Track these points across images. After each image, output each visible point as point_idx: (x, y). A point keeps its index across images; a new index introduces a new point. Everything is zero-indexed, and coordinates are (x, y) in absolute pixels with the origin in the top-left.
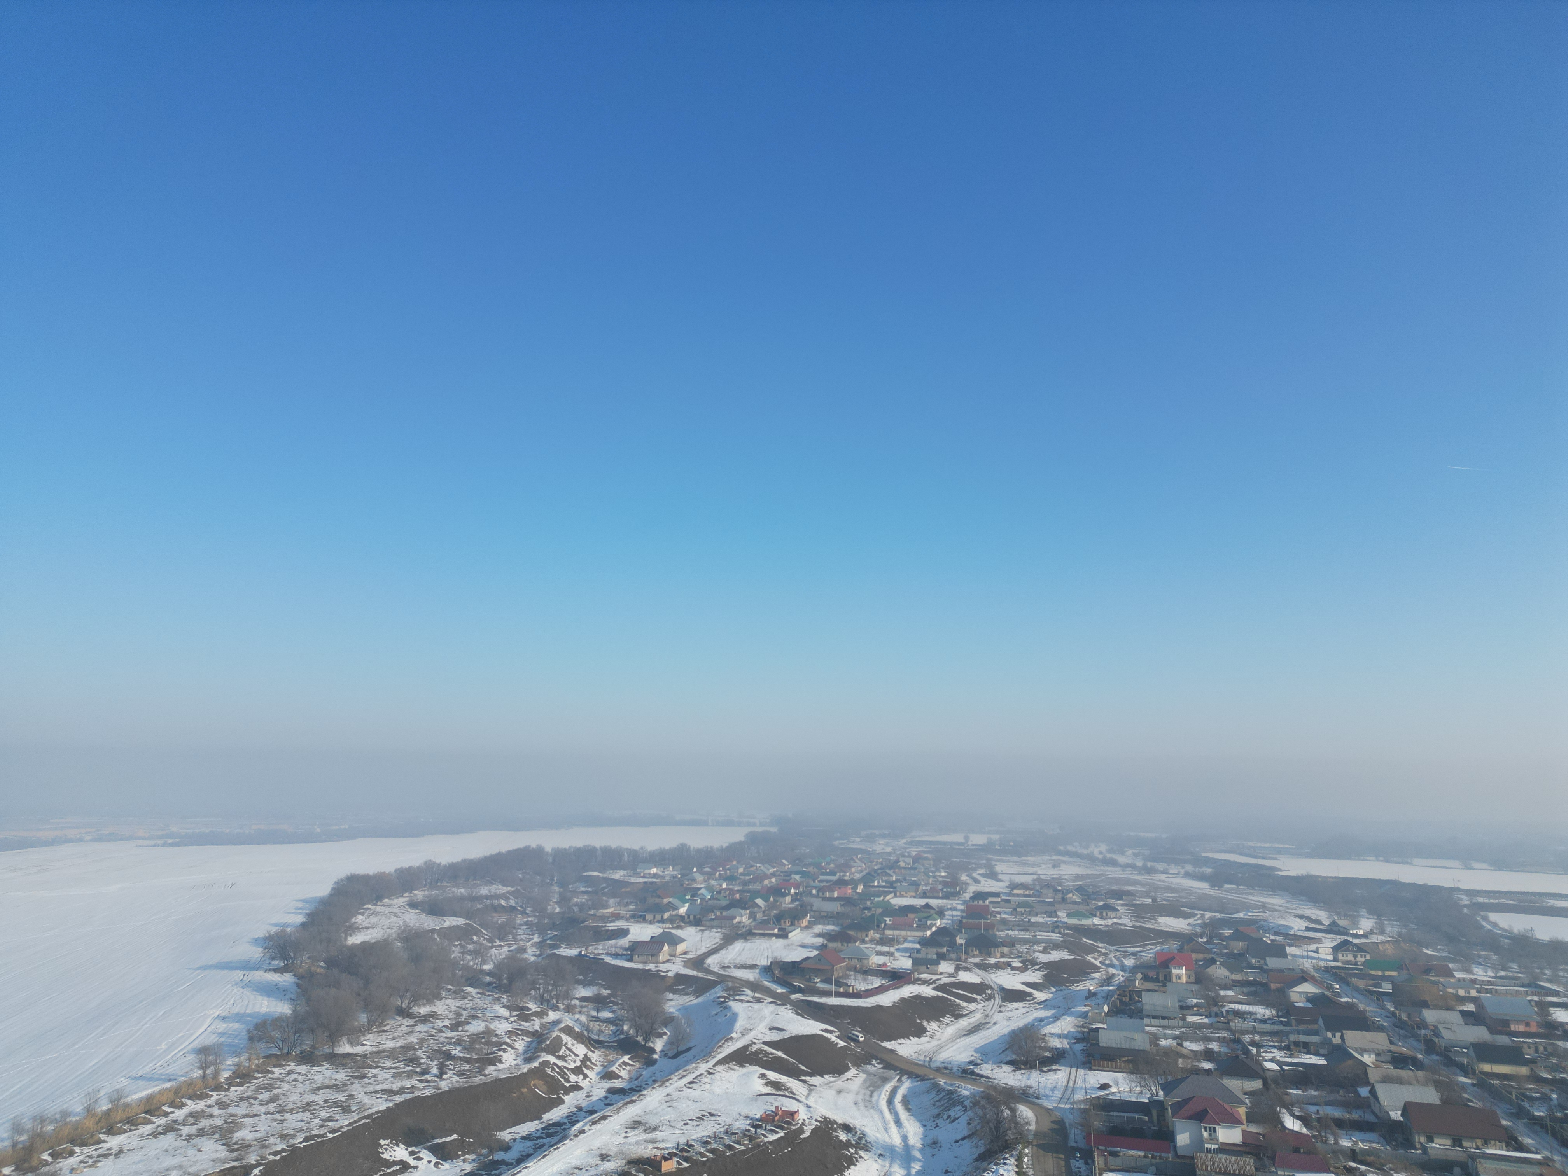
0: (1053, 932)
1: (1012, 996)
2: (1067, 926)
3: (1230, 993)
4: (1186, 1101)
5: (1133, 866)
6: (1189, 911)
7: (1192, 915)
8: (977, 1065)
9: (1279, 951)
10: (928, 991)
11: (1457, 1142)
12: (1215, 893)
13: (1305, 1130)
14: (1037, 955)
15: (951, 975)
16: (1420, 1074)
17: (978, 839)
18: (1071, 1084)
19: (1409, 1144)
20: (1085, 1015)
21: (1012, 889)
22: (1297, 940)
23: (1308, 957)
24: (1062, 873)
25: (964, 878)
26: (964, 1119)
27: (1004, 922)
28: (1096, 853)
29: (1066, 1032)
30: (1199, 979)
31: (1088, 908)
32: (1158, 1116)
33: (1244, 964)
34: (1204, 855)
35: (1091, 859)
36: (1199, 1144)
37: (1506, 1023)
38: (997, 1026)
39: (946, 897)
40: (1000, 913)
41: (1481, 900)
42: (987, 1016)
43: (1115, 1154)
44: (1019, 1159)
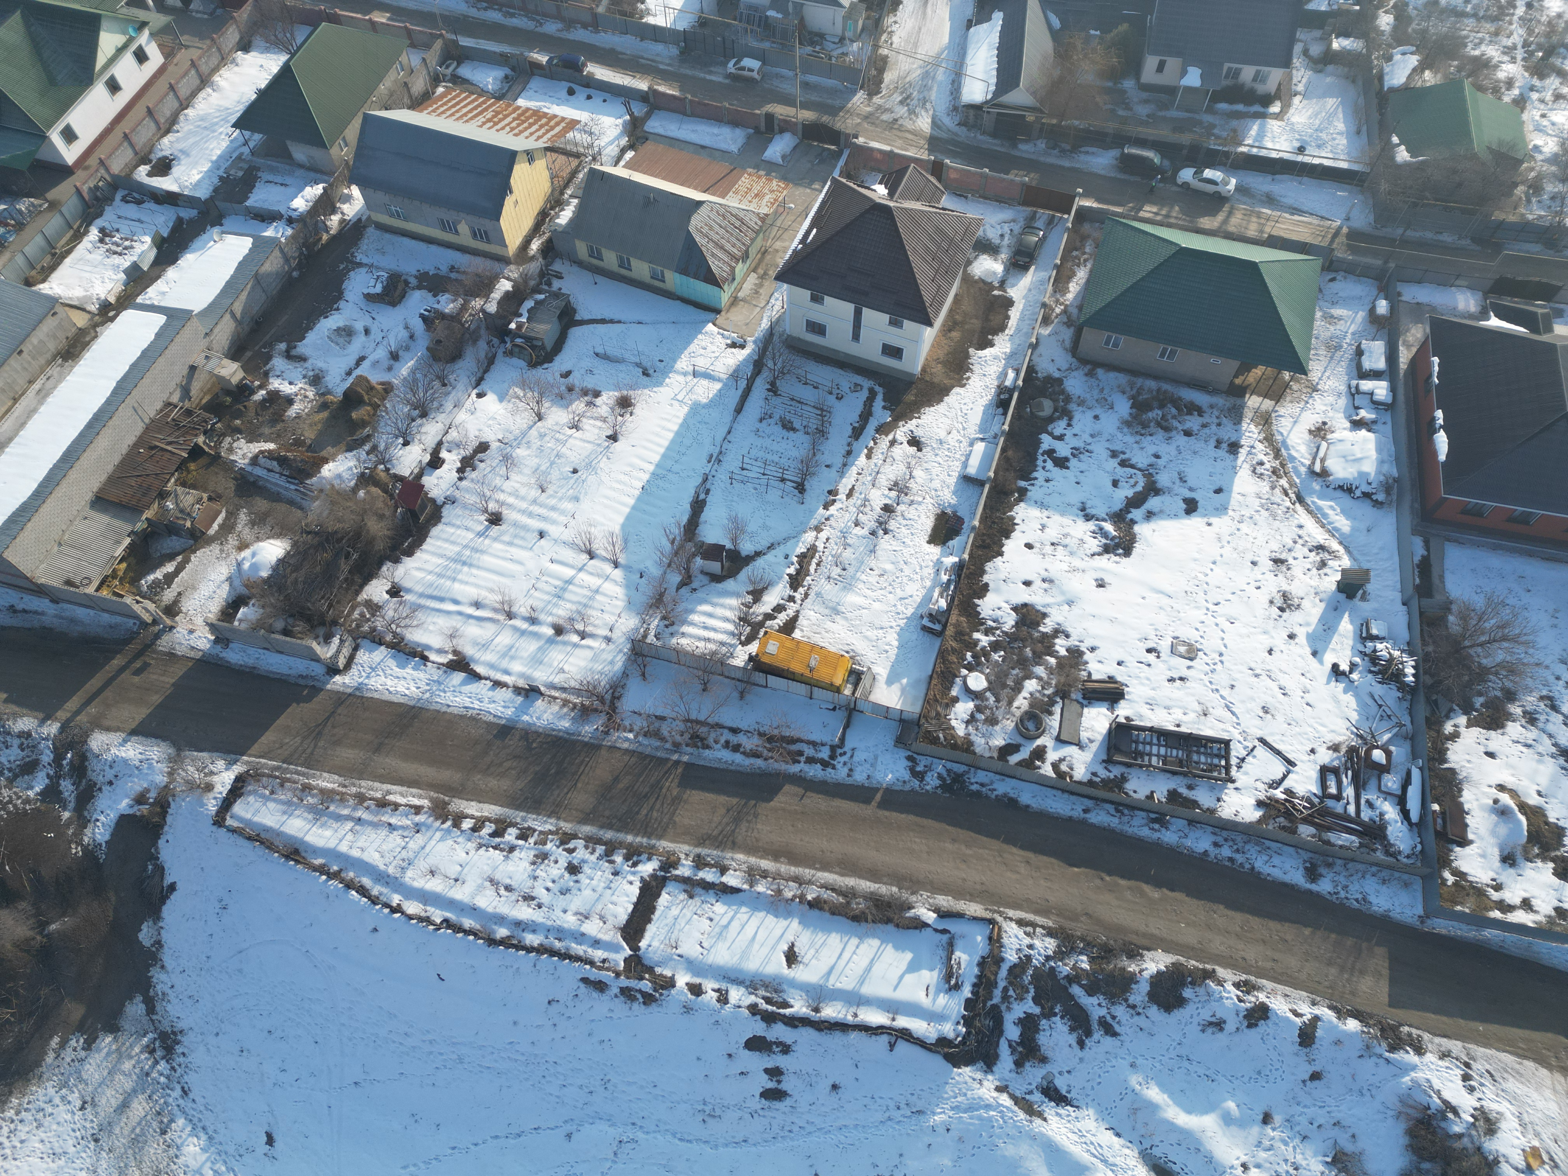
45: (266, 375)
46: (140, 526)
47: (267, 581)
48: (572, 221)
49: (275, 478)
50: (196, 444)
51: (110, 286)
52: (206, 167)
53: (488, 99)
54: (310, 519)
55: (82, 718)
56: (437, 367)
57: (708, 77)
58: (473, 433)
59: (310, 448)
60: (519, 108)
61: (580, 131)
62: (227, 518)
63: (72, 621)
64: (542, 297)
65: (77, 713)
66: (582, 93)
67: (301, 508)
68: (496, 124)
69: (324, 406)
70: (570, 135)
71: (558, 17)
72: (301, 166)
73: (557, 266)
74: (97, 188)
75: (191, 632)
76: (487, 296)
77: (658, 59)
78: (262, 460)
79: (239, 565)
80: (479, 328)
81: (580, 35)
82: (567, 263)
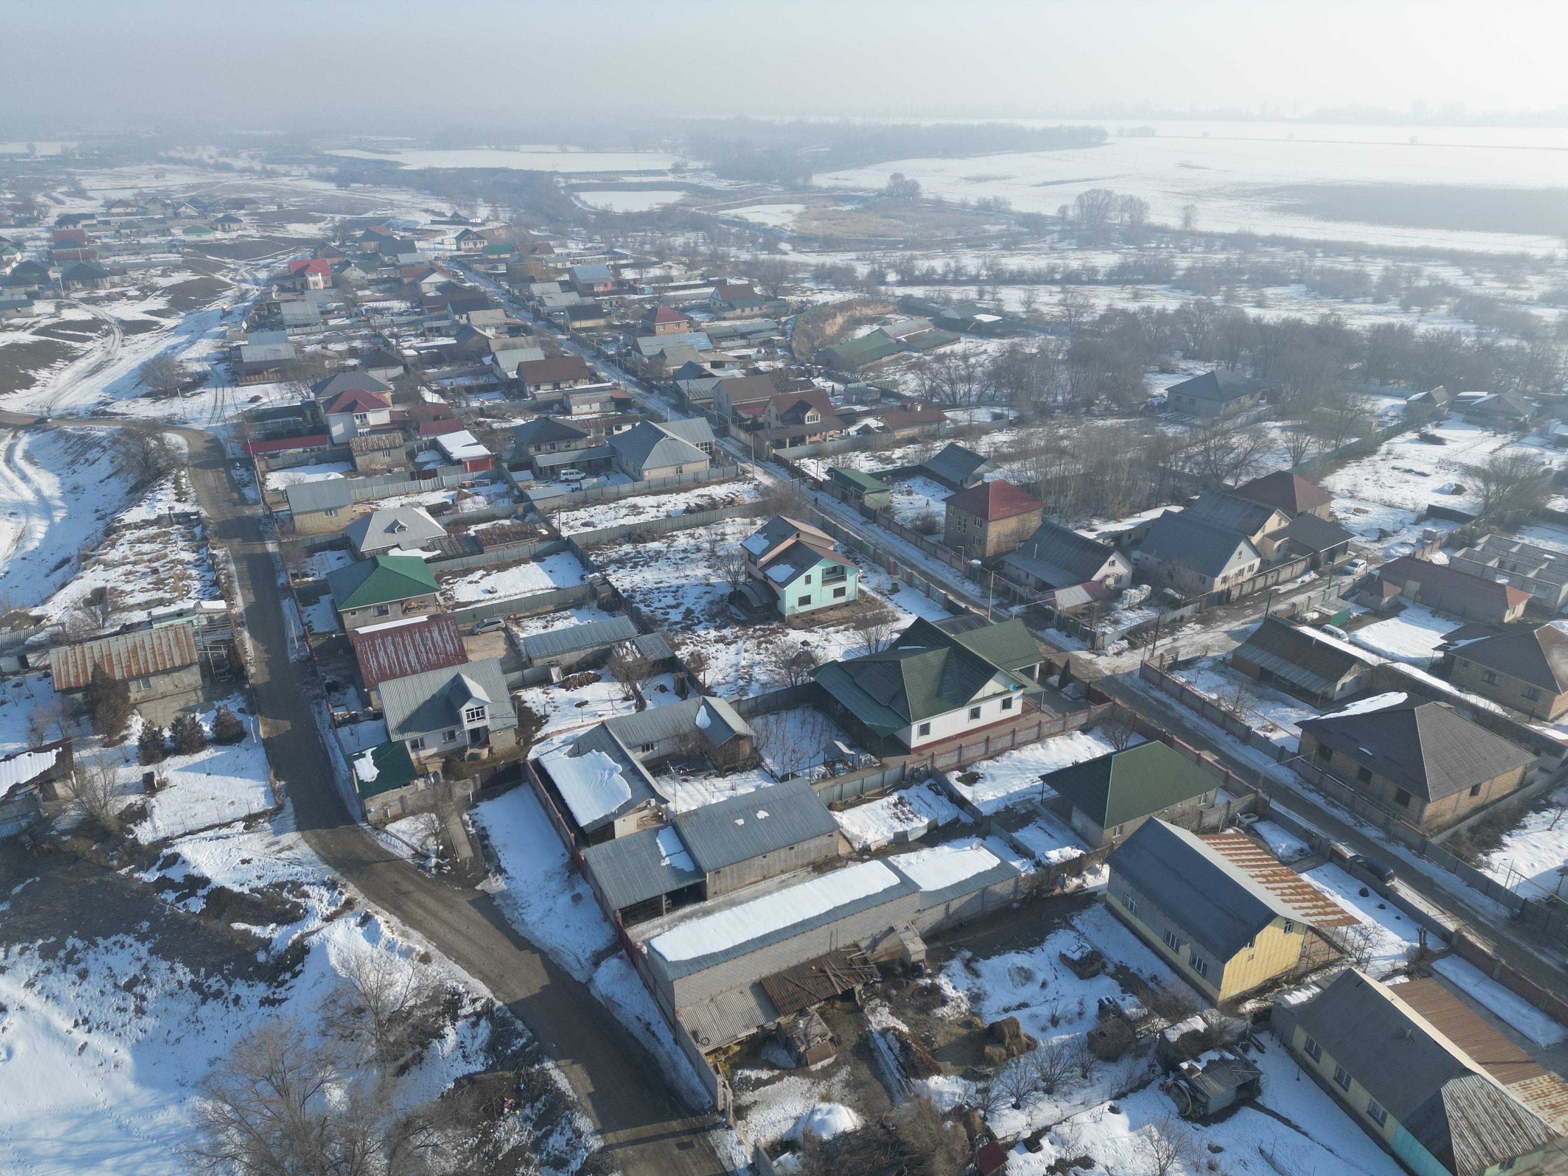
0: (170, 252)
1: (133, 328)
2: (186, 245)
3: (367, 292)
4: (336, 397)
5: (251, 171)
6: (318, 215)
7: (322, 219)
8: (108, 404)
9: (408, 246)
10: (26, 337)
11: (556, 386)
12: (342, 193)
13: (442, 401)
14: (155, 280)
15: (51, 316)
16: (530, 338)
17: (48, 149)
18: (219, 404)
19: (523, 394)
20: (222, 335)
21: (109, 208)
22: (424, 234)
23: (435, 249)
24: (169, 183)
25: (40, 199)
26: (105, 460)
27: (107, 247)
28: (205, 157)
29: (204, 355)
30: (337, 283)
31: (206, 221)
32: (312, 415)
33: (378, 263)
34: (327, 152)
35: (200, 164)
36: (352, 431)
37: (591, 286)
38: (123, 362)
39: (21, 224)
40: (99, 237)
41: (574, 181)
42: (109, 353)
43: (275, 456)
44: (177, 482)
45: (940, 969)
46: (771, 1025)
47: (823, 1143)
48: (1302, 1005)
49: (889, 1058)
50: (853, 989)
51: (878, 837)
52: (1001, 794)
53: (1275, 860)
54: (892, 1114)
55: (619, 1152)
56: (1087, 1056)
57: (1536, 954)
58: (1085, 1141)
59: (933, 1052)
60: (1301, 880)
61: (1356, 930)
62: (831, 1065)
63: (674, 1065)
64: (1231, 1057)
65: (620, 1145)
66: (1375, 900)
67: (892, 1099)
68: (1268, 882)
69: (968, 1024)
70: (1343, 929)
71: (1384, 827)
72: (1074, 830)
73: (1264, 1038)
74: (918, 770)
75: (740, 1143)
76: (1174, 1023)
77: (1480, 910)
78: (890, 1036)
79: (813, 1112)
80: (1149, 1046)
81: (1400, 851)
82: (1276, 1042)
